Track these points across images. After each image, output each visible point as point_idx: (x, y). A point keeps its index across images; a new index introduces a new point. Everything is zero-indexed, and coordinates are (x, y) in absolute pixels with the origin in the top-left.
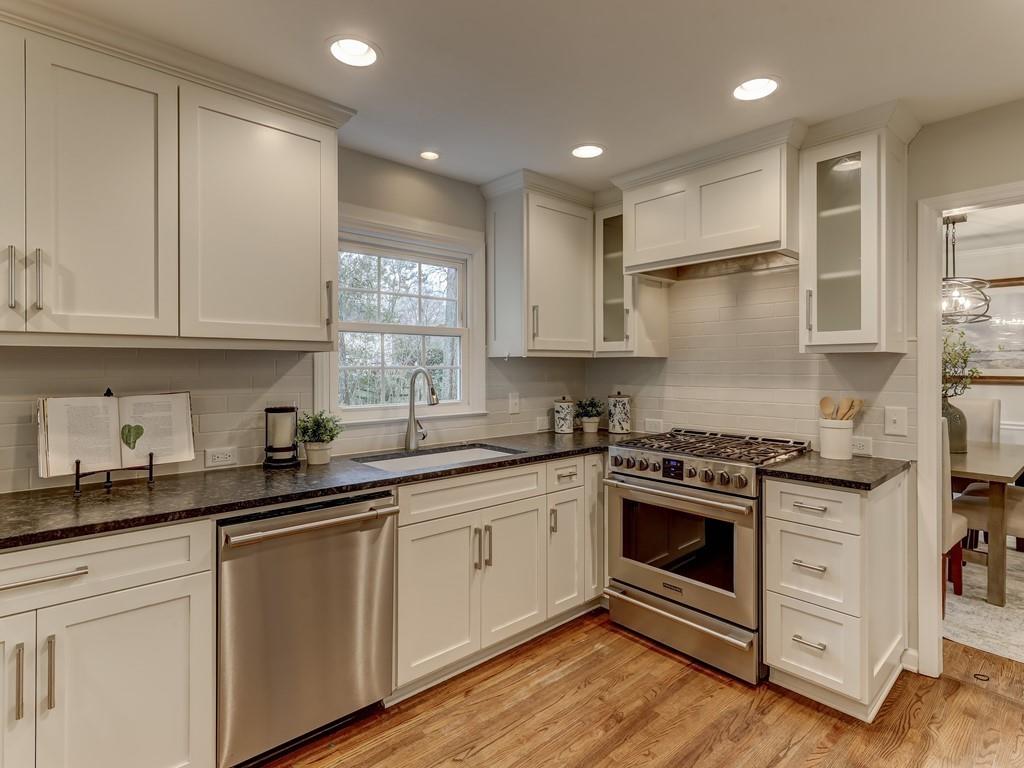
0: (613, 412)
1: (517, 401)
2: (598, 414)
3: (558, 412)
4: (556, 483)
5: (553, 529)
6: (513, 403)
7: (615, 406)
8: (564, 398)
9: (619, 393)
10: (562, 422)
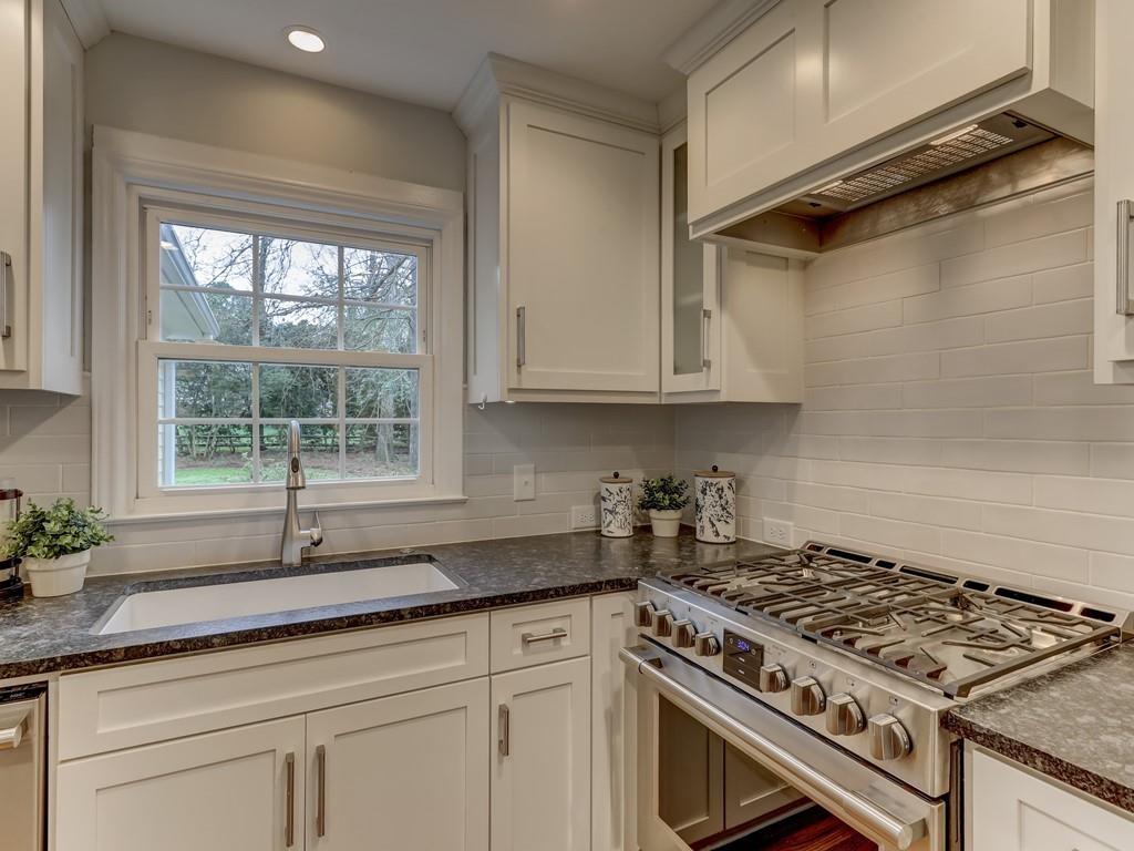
0: (701, 503)
1: (530, 478)
2: (674, 506)
3: (604, 499)
4: (518, 651)
5: (505, 747)
6: (522, 482)
7: (704, 492)
8: (616, 475)
9: (715, 469)
10: (610, 517)
